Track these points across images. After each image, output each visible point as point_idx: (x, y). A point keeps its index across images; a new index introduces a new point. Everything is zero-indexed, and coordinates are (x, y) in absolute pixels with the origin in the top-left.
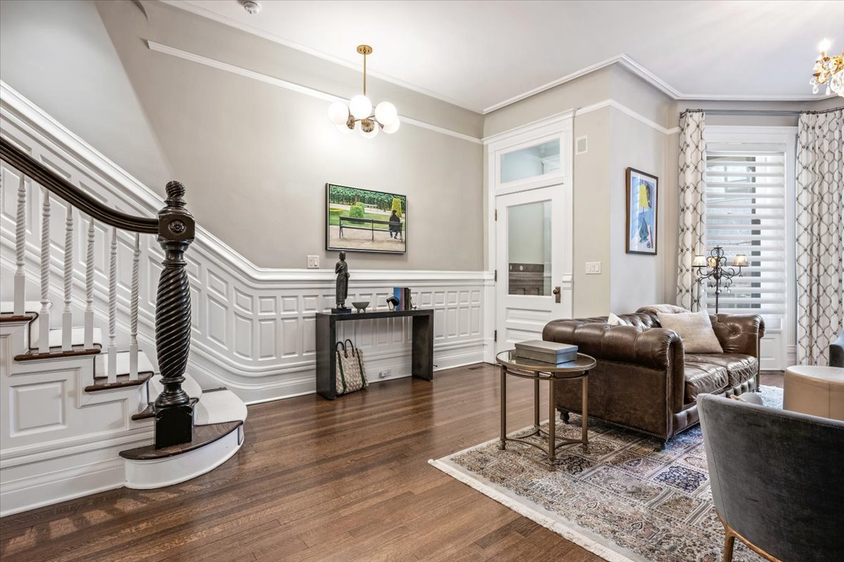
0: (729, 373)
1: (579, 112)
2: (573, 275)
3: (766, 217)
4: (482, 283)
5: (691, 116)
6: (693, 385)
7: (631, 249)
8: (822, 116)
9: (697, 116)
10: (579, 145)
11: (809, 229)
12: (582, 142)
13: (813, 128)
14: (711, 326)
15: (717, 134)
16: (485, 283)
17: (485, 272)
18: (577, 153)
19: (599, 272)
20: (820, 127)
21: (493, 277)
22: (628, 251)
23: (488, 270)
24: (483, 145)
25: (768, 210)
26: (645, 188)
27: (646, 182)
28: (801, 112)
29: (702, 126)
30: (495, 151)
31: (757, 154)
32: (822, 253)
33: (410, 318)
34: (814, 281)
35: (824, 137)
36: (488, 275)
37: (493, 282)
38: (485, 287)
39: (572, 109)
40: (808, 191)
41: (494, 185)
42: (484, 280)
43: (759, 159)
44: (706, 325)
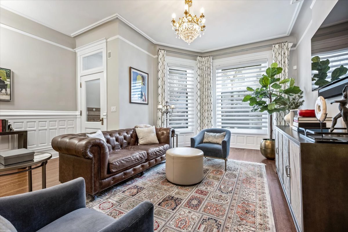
0: (148, 154)
1: (108, 40)
2: (107, 112)
3: (190, 92)
4: (75, 117)
5: (161, 51)
6: (113, 164)
7: (132, 101)
8: (203, 58)
9: (163, 51)
10: (109, 54)
11: (200, 97)
12: (110, 53)
13: (201, 62)
14: (155, 133)
15: (170, 60)
16: (77, 117)
17: (77, 112)
18: (108, 58)
19: (116, 111)
20: (203, 62)
21: (80, 113)
22: (130, 102)
23: (78, 111)
24: (76, 53)
25: (190, 89)
26: (141, 77)
27: (141, 74)
28: (198, 56)
29: (165, 55)
30: (80, 56)
31: (187, 69)
32: (204, 105)
33: (16, 136)
34: (201, 115)
35: (204, 65)
36: (78, 113)
37: (79, 116)
38: (77, 118)
39: (104, 38)
40: (200, 84)
41: (80, 71)
42: (76, 115)
43: (188, 71)
44: (153, 132)
